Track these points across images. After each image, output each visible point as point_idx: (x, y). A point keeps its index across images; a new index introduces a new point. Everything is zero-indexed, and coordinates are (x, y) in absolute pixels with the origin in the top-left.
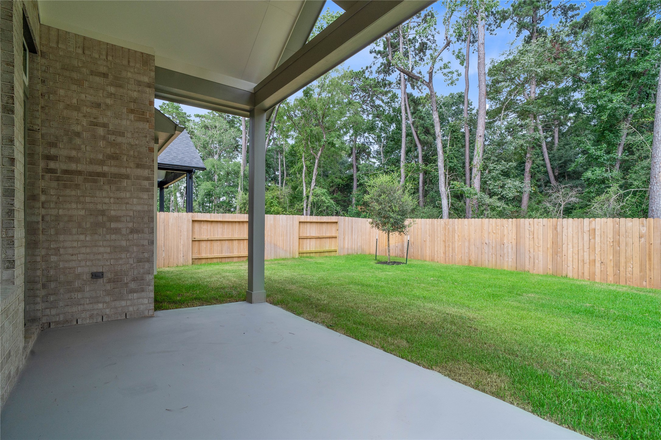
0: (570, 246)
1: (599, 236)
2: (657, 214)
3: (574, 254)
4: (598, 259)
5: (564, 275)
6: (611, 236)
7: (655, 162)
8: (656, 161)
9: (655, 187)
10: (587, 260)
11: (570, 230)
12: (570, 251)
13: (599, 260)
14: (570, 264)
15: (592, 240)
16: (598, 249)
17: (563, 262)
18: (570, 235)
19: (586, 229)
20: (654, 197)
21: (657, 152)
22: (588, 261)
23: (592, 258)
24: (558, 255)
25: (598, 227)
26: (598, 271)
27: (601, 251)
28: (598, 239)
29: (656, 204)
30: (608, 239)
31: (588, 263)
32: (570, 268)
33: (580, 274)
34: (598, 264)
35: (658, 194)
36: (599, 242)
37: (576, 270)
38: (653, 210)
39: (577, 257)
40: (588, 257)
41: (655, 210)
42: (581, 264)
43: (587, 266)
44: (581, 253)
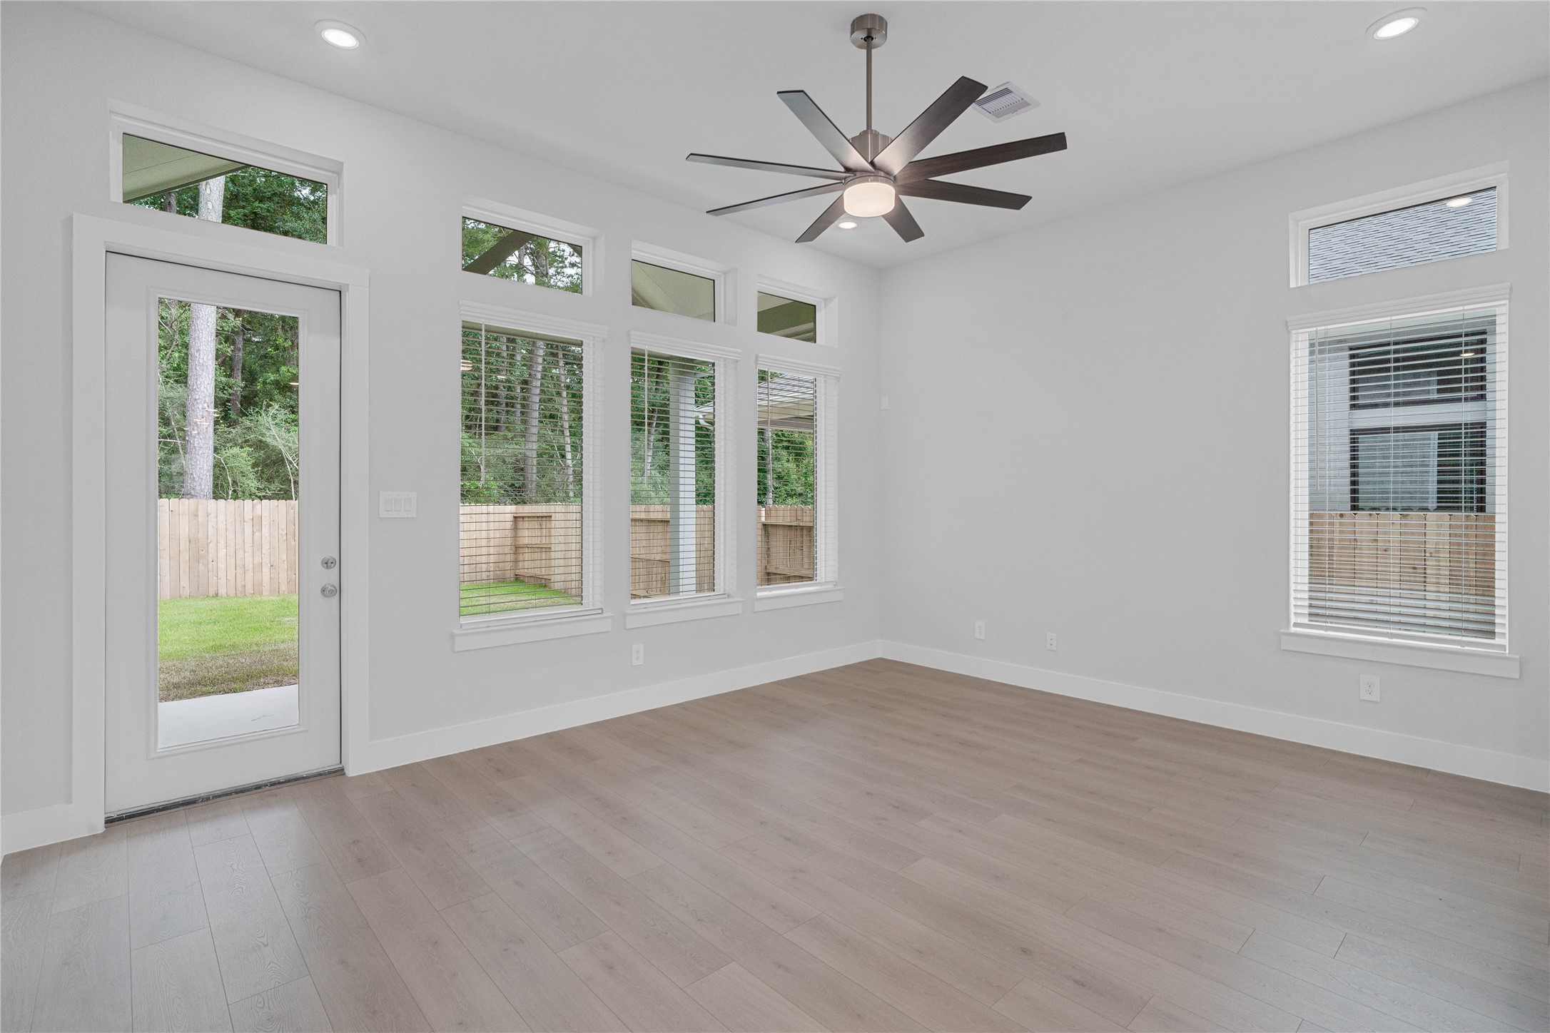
0: (222, 544)
1: (268, 526)
2: (201, 485)
3: (228, 557)
4: (266, 560)
5: (212, 592)
6: (283, 526)
7: (195, 400)
8: (197, 397)
9: (196, 440)
10: (249, 566)
11: (221, 517)
12: (222, 553)
13: (268, 562)
14: (222, 575)
15: (257, 534)
16: (266, 547)
17: (210, 573)
18: (222, 526)
19: (248, 516)
20: (195, 457)
21: (199, 383)
22: (251, 565)
23: (257, 560)
24: (201, 561)
25: (265, 514)
26: (266, 579)
27: (270, 548)
28: (265, 531)
29: (198, 469)
30: (281, 532)
31: (251, 570)
32: (223, 581)
33: (239, 588)
34: (266, 570)
35: (201, 452)
36: (267, 535)
37: (233, 581)
38: (194, 478)
39: (233, 561)
40: (251, 560)
41: (197, 479)
42: (240, 571)
43: (249, 575)
44: (240, 553)
